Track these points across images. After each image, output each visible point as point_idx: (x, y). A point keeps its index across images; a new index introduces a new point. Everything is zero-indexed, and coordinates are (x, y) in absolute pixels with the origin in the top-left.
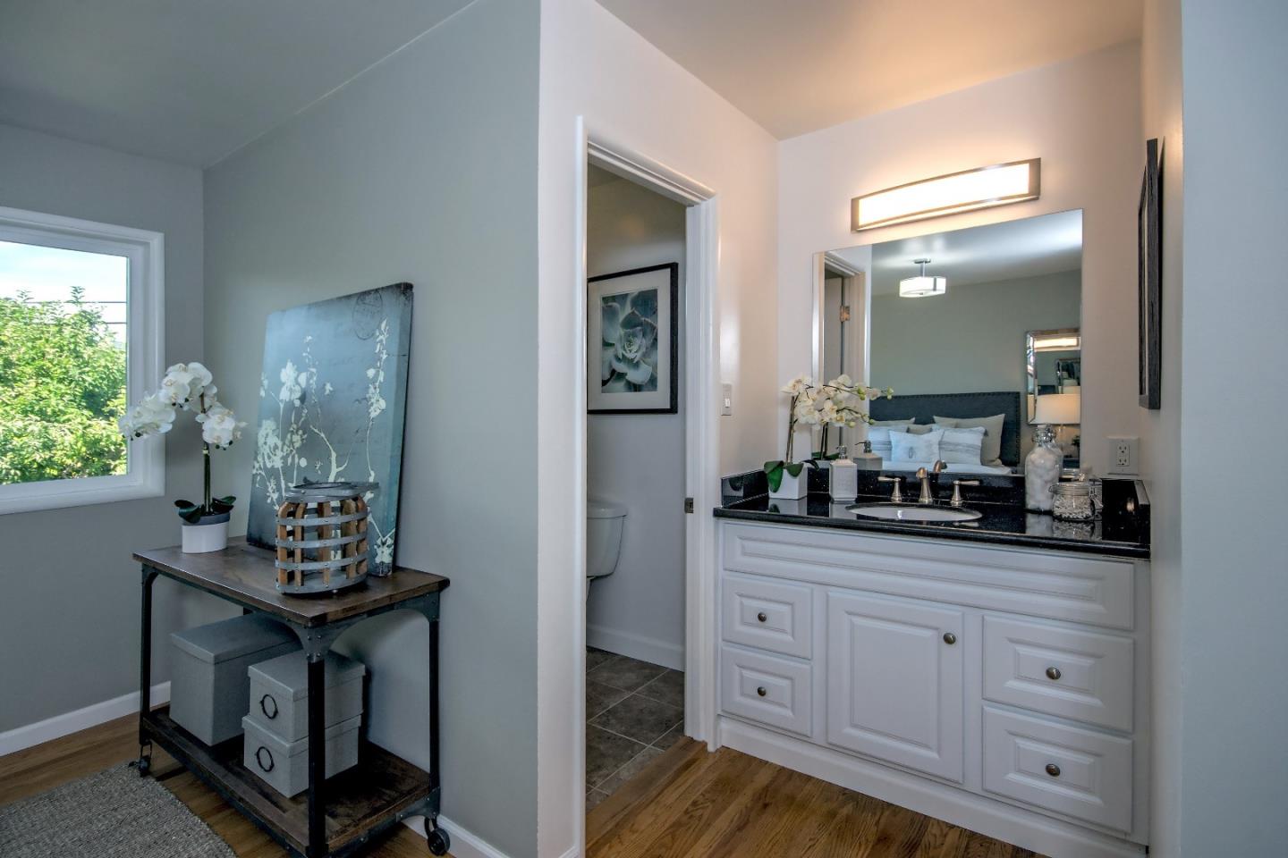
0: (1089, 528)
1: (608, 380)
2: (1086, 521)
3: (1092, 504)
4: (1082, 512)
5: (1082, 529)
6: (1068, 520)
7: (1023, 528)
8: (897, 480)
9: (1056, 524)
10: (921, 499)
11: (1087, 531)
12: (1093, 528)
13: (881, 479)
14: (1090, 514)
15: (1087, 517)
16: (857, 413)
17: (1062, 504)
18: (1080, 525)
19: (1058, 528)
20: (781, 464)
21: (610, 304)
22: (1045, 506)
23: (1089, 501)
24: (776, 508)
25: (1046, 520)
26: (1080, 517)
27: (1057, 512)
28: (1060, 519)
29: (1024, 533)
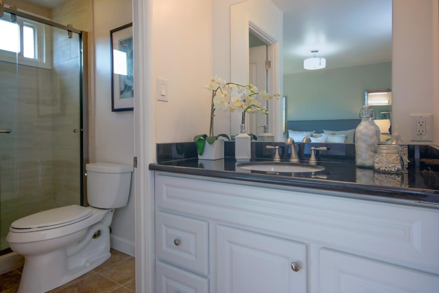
0: (399, 179)
1: (124, 91)
2: (397, 173)
3: (402, 159)
4: (395, 167)
5: (395, 179)
6: (385, 173)
7: (354, 179)
8: (277, 147)
9: (376, 175)
10: (291, 160)
11: (398, 181)
12: (402, 178)
13: (268, 147)
14: (400, 167)
15: (398, 170)
16: (258, 107)
17: (380, 160)
18: (393, 176)
19: (377, 179)
20: (205, 136)
21: (123, 45)
22: (368, 163)
23: (399, 158)
24: (201, 166)
25: (369, 173)
26: (393, 170)
27: (377, 166)
28: (378, 172)
29: (355, 182)
